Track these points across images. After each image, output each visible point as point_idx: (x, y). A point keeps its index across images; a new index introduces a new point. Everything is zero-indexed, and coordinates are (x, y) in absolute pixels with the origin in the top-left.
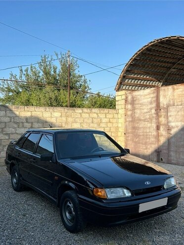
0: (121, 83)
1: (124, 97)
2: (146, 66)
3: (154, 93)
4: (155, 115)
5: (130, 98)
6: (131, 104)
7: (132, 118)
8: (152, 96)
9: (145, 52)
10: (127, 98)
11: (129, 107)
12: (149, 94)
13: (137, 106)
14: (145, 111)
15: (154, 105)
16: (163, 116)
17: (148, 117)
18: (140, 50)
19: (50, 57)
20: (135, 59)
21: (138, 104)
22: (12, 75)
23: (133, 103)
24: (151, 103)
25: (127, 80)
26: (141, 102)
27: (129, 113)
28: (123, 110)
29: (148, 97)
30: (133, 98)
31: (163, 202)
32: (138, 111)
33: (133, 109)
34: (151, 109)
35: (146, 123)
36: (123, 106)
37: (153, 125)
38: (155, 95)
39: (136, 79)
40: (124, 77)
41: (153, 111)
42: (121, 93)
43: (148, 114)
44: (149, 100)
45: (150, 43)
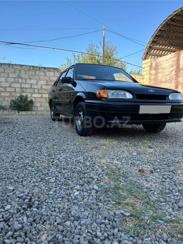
0: (147, 53)
1: (149, 64)
2: (170, 37)
3: (175, 57)
4: (174, 77)
5: (154, 64)
6: (154, 69)
7: (155, 81)
8: (173, 59)
9: (170, 22)
10: (151, 64)
11: (153, 72)
12: (171, 58)
13: (160, 70)
14: (167, 73)
15: (175, 67)
16: (182, 76)
17: (168, 78)
18: (165, 21)
19: (95, 46)
20: (160, 30)
21: (161, 68)
22: (68, 59)
23: (156, 68)
24: (172, 66)
25: (153, 51)
26: (162, 67)
27: (153, 77)
28: (148, 75)
29: (170, 61)
30: (157, 64)
31: (166, 109)
32: (160, 75)
33: (157, 73)
34: (172, 71)
35: (167, 84)
36: (148, 72)
37: (172, 85)
38: (176, 58)
39: (161, 50)
40: (150, 47)
41: (174, 73)
42: (146, 61)
43: (169, 76)
44: (171, 63)
45: (174, 12)
